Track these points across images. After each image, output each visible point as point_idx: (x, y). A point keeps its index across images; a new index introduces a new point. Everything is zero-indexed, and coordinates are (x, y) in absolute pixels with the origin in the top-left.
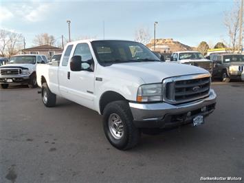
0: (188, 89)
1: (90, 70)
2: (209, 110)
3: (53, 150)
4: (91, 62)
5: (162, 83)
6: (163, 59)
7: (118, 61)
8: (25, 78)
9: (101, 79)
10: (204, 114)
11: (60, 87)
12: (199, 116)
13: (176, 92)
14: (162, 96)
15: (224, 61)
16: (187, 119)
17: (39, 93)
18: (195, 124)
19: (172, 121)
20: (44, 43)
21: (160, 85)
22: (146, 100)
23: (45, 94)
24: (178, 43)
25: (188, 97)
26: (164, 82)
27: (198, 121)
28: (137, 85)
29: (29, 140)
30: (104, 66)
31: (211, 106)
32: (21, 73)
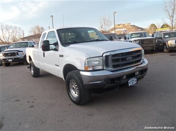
0: (123, 60)
1: (56, 50)
2: (141, 74)
3: (32, 106)
4: (56, 44)
5: (102, 56)
6: (111, 39)
7: (75, 43)
8: (21, 58)
9: (62, 56)
10: (138, 77)
11: (40, 63)
12: (133, 79)
13: (113, 62)
14: (103, 65)
15: (164, 38)
16: (123, 81)
17: (28, 68)
18: (130, 85)
19: (111, 83)
20: (37, 32)
21: (101, 58)
22: (91, 69)
23: (32, 68)
24: (134, 26)
25: (123, 65)
26: (104, 55)
27: (132, 82)
28: (84, 59)
29: (17, 101)
30: (65, 46)
31: (143, 71)
32: (17, 54)
